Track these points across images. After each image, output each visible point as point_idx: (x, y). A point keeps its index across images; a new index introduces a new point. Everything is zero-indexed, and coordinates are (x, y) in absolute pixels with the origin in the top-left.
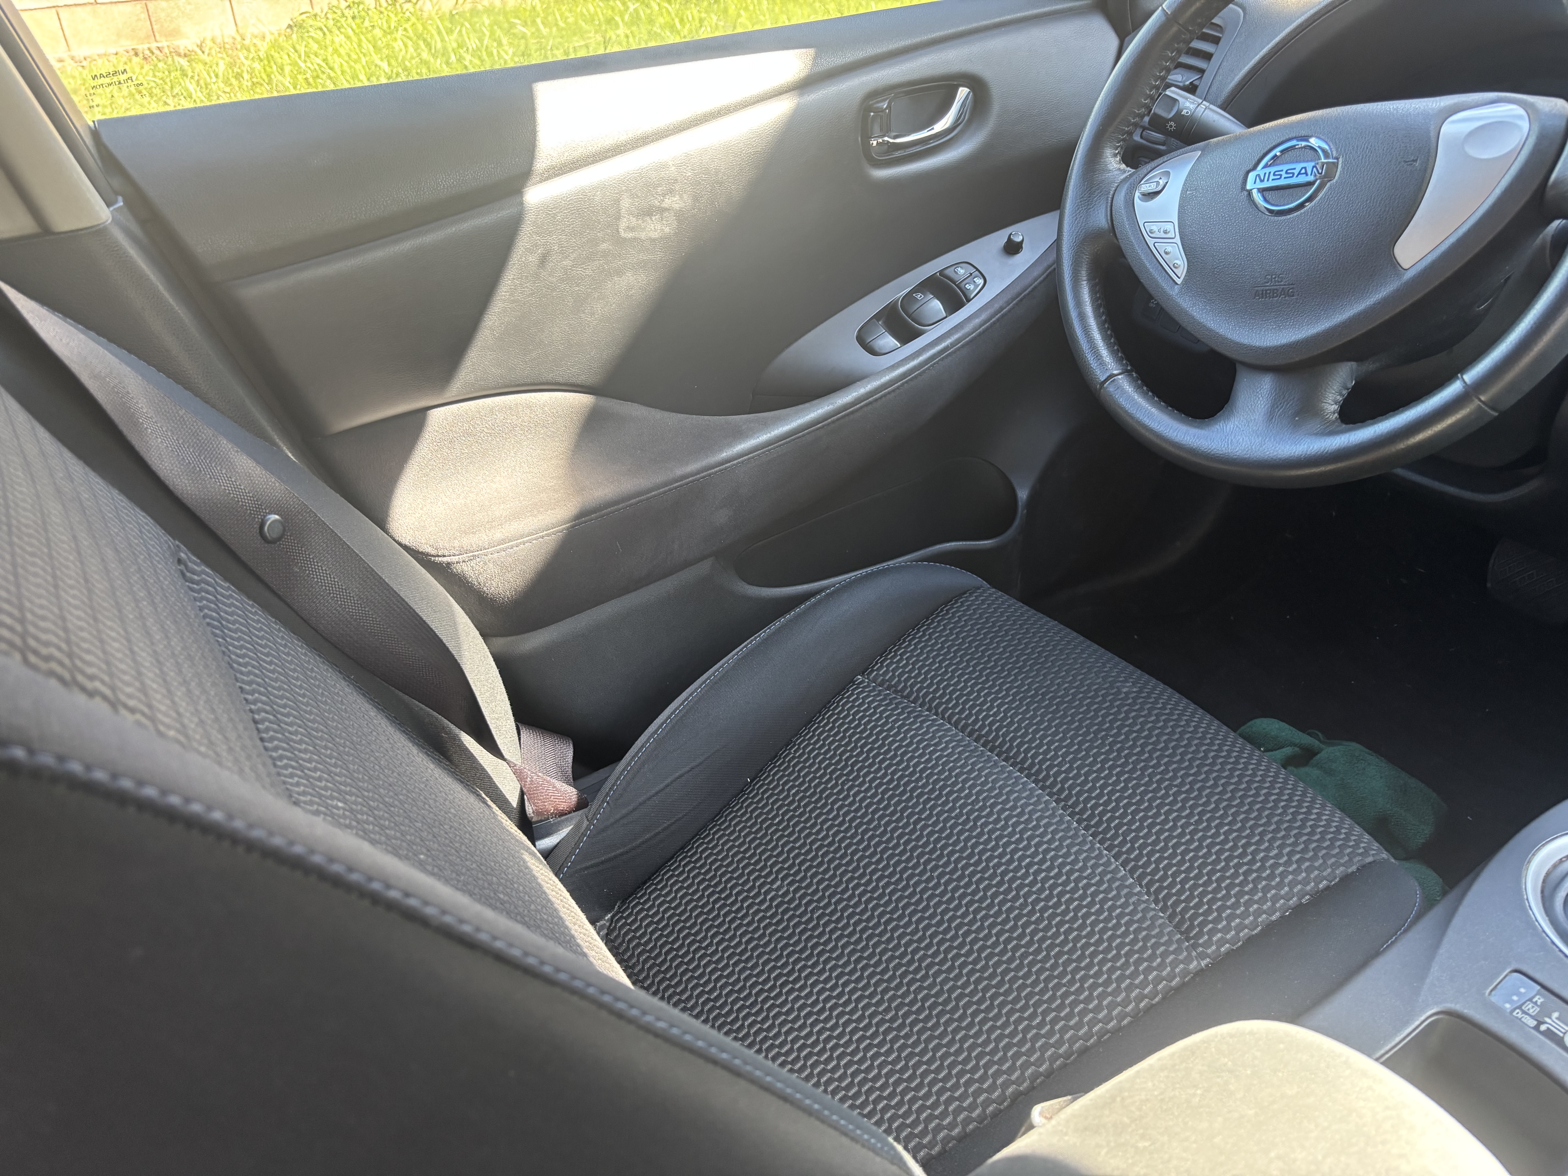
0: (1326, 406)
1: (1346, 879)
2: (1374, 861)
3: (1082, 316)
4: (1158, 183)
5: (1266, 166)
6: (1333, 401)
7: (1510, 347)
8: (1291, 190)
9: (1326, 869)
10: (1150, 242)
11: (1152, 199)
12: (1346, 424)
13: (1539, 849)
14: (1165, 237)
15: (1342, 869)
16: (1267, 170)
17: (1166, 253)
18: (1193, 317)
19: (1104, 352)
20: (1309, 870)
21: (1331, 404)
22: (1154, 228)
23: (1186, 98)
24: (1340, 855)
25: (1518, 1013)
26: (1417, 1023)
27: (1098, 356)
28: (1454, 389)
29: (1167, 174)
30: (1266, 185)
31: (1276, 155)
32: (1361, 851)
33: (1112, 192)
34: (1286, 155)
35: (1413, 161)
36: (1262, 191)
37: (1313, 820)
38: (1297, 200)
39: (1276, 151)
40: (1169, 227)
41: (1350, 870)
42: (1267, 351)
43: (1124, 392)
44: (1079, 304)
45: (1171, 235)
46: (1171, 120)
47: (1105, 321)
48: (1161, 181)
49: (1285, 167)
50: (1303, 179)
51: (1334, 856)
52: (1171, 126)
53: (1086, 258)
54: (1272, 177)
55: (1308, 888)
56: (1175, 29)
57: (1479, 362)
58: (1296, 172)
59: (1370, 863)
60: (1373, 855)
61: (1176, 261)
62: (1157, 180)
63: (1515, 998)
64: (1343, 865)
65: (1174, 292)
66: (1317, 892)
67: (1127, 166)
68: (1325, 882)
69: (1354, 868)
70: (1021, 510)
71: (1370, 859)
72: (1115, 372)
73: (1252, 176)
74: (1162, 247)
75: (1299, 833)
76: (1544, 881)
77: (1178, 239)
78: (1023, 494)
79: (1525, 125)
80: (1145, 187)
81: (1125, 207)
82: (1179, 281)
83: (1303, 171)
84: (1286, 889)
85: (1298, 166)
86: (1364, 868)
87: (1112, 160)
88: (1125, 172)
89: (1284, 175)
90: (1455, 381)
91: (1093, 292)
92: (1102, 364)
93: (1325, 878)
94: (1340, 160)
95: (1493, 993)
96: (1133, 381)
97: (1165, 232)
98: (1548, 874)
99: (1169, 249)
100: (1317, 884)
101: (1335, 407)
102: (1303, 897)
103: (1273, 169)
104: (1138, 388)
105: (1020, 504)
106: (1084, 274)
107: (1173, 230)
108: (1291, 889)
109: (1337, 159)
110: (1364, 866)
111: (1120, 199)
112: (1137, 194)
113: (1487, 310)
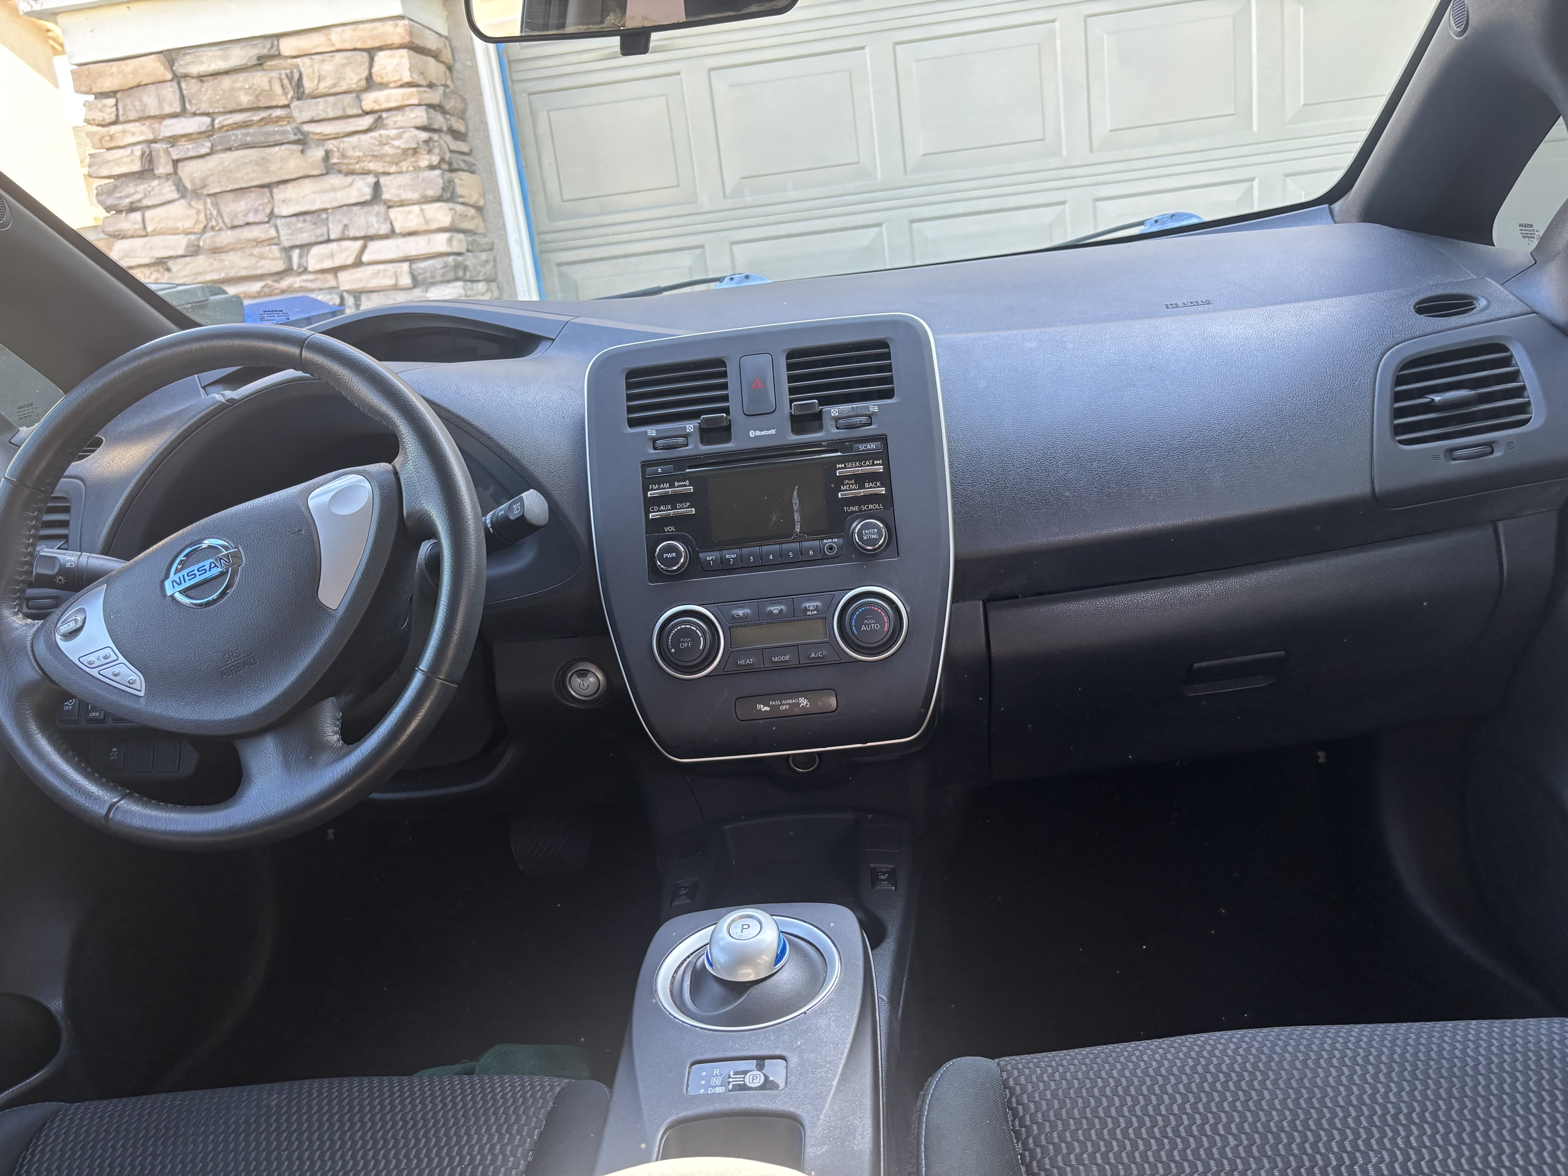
0: (330, 738)
1: (550, 1116)
2: (562, 1089)
3: (51, 767)
4: (76, 620)
5: (177, 571)
6: (333, 732)
7: (439, 633)
8: (210, 583)
9: (531, 1121)
10: (94, 672)
11: (76, 636)
12: (352, 744)
13: (656, 978)
14: (108, 662)
15: (543, 1111)
16: (180, 574)
17: (116, 675)
18: (172, 718)
19: (93, 788)
20: (519, 1132)
21: (331, 734)
22: (92, 658)
23: (65, 554)
24: (535, 1101)
25: (710, 1091)
26: (656, 1150)
27: (89, 795)
28: (418, 679)
29: (82, 610)
30: (184, 586)
31: (181, 561)
32: (548, 1088)
33: (29, 646)
34: (191, 559)
35: (299, 531)
36: (184, 592)
37: (500, 1092)
38: (220, 588)
39: (181, 557)
40: (108, 651)
41: (549, 1108)
42: (256, 715)
43: (133, 813)
44: (41, 756)
45: (114, 657)
46: (58, 574)
47: (80, 762)
48: (79, 618)
49: (195, 567)
50: (216, 571)
51: (532, 1106)
52: (60, 580)
53: (28, 714)
54: (187, 578)
55: (527, 1146)
56: (27, 492)
57: (424, 653)
58: (207, 568)
59: (559, 1092)
60: (558, 1085)
61: (130, 678)
62: (74, 618)
63: (703, 1082)
64: (541, 1108)
65: (142, 705)
66: (536, 1143)
67: (34, 620)
68: (536, 1132)
69: (551, 1104)
70: (63, 1023)
71: (558, 1089)
72: (115, 800)
73: (168, 584)
74: (108, 672)
75: (495, 1108)
76: (672, 997)
77: (122, 659)
78: (56, 1005)
79: (367, 485)
80: (64, 629)
81: (51, 653)
82: (142, 694)
83: (213, 565)
84: (511, 1159)
85: (207, 563)
86: (557, 1099)
87: (14, 618)
88: (34, 625)
89: (198, 573)
90: (415, 674)
91: (52, 741)
92: (96, 799)
93: (535, 1128)
94: (240, 548)
95: (689, 1090)
96: (138, 801)
97: (106, 657)
98: (671, 991)
99: (117, 670)
100: (532, 1138)
101: (336, 737)
102: (527, 1156)
103: (185, 572)
104: (146, 804)
105: (59, 1017)
106: (33, 728)
107: (112, 652)
108: (515, 1157)
109: (237, 548)
110: (556, 1098)
111: (41, 648)
112: (58, 638)
113: (409, 626)
